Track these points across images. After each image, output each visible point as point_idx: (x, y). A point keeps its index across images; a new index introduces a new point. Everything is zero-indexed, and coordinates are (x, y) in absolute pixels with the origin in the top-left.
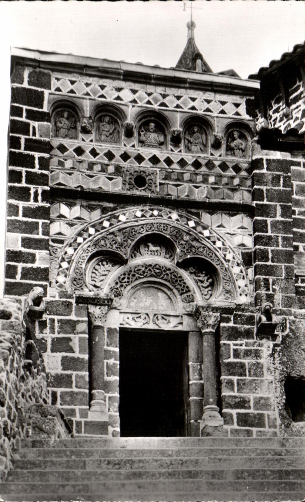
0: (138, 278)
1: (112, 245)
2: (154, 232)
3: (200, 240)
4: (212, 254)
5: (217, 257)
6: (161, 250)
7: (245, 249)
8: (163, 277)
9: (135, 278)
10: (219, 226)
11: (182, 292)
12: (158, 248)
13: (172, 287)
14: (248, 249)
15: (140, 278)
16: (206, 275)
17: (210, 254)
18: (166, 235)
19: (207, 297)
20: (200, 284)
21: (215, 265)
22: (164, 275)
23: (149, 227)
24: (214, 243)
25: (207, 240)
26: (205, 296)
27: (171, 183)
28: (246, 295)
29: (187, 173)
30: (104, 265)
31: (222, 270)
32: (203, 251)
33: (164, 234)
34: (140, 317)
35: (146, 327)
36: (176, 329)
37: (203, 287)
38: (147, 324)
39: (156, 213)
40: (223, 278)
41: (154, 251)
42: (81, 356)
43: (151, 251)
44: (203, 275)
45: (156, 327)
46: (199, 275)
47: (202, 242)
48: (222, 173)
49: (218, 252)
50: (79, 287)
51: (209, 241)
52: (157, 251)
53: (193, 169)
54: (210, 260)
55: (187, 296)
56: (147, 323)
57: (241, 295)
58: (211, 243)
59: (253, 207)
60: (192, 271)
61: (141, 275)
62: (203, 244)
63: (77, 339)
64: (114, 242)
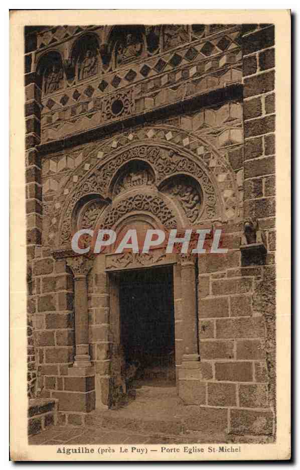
0: (120, 216)
1: (93, 188)
2: (132, 159)
3: (179, 153)
4: (194, 165)
5: (199, 167)
6: (143, 177)
7: (232, 148)
8: (143, 208)
9: (117, 216)
10: (201, 128)
11: (165, 219)
12: (140, 177)
13: (154, 217)
14: (238, 146)
15: (122, 215)
16: (191, 193)
17: (192, 166)
18: (142, 159)
19: (193, 218)
20: (185, 205)
21: (197, 179)
22: (144, 205)
23: (126, 155)
24: (195, 150)
25: (187, 149)
26: (190, 219)
27: (147, 95)
28: (234, 208)
29: (164, 75)
30: (92, 210)
31: (204, 183)
32: (183, 165)
33: (141, 159)
34: (123, 257)
35: (130, 267)
36: (160, 263)
37: (188, 208)
38: (130, 264)
39: (131, 137)
40: (206, 192)
41: (136, 181)
42: (61, 313)
43: (133, 182)
44: (188, 194)
45: (139, 266)
46: (184, 194)
47: (181, 154)
48: (206, 57)
49: (200, 161)
50: (67, 240)
51: (189, 150)
52: (139, 179)
53: (171, 68)
54: (191, 174)
55: (169, 223)
56: (130, 262)
57: (227, 209)
58: (191, 152)
59: (242, 85)
60: (176, 193)
61: (122, 211)
62: (182, 156)
63: (57, 295)
64: (95, 183)
